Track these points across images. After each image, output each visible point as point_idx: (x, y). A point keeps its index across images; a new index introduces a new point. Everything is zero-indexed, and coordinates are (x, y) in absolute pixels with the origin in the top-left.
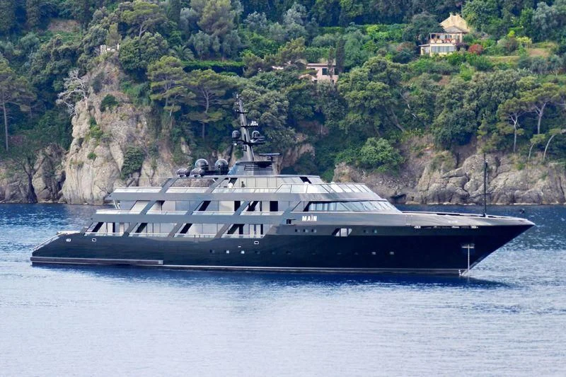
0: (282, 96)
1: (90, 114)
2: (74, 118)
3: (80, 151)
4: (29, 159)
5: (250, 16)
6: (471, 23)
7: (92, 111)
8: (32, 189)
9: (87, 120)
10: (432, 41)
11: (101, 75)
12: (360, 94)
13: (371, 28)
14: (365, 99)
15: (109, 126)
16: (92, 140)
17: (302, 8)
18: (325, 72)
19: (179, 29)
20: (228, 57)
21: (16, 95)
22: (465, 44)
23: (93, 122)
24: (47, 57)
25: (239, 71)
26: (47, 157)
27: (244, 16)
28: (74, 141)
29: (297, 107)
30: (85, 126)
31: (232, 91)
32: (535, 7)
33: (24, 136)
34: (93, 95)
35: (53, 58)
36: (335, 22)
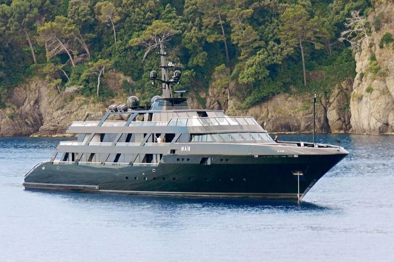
1: (371, 51)
2: (357, 55)
3: (360, 86)
4: (326, 93)
7: (373, 48)
8: (326, 120)
9: (368, 57)
11: (382, 15)
15: (386, 62)
16: (370, 75)
21: (309, 34)
23: (373, 58)
26: (342, 91)
28: (358, 76)
30: (366, 62)
33: (323, 72)
34: (374, 33)
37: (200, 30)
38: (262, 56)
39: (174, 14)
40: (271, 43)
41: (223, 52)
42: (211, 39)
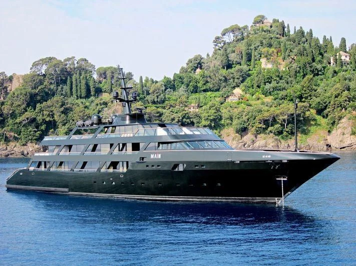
0: (180, 116)
5: (167, 90)
6: (243, 91)
10: (230, 97)
11: (115, 110)
12: (207, 115)
13: (209, 93)
14: (209, 116)
17: (185, 87)
18: (193, 108)
19: (143, 94)
20: (160, 103)
22: (241, 97)
24: (97, 105)
25: (164, 108)
27: (165, 90)
29: (184, 120)
31: (161, 115)
32: (265, 85)
35: (99, 105)
36: (196, 92)
37: (43, 116)
38: (68, 126)
39: (33, 110)
40: (71, 121)
41: (51, 124)
42: (47, 119)
